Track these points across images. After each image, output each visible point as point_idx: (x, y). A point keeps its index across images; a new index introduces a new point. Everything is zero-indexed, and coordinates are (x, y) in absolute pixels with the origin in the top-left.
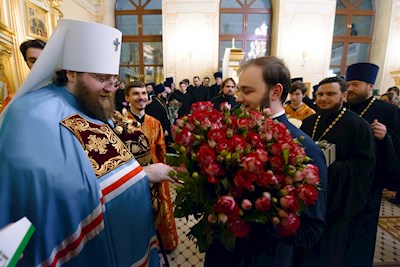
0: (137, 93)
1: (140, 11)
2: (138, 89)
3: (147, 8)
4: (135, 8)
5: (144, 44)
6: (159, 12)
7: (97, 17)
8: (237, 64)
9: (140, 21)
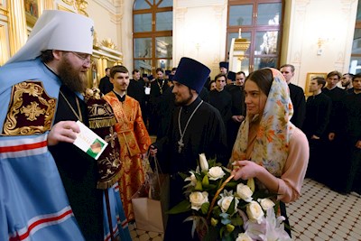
0: (121, 78)
1: (154, 10)
2: (122, 74)
3: (159, 6)
4: (150, 7)
5: (157, 39)
6: (171, 9)
7: (117, 17)
8: (242, 53)
9: (154, 19)
